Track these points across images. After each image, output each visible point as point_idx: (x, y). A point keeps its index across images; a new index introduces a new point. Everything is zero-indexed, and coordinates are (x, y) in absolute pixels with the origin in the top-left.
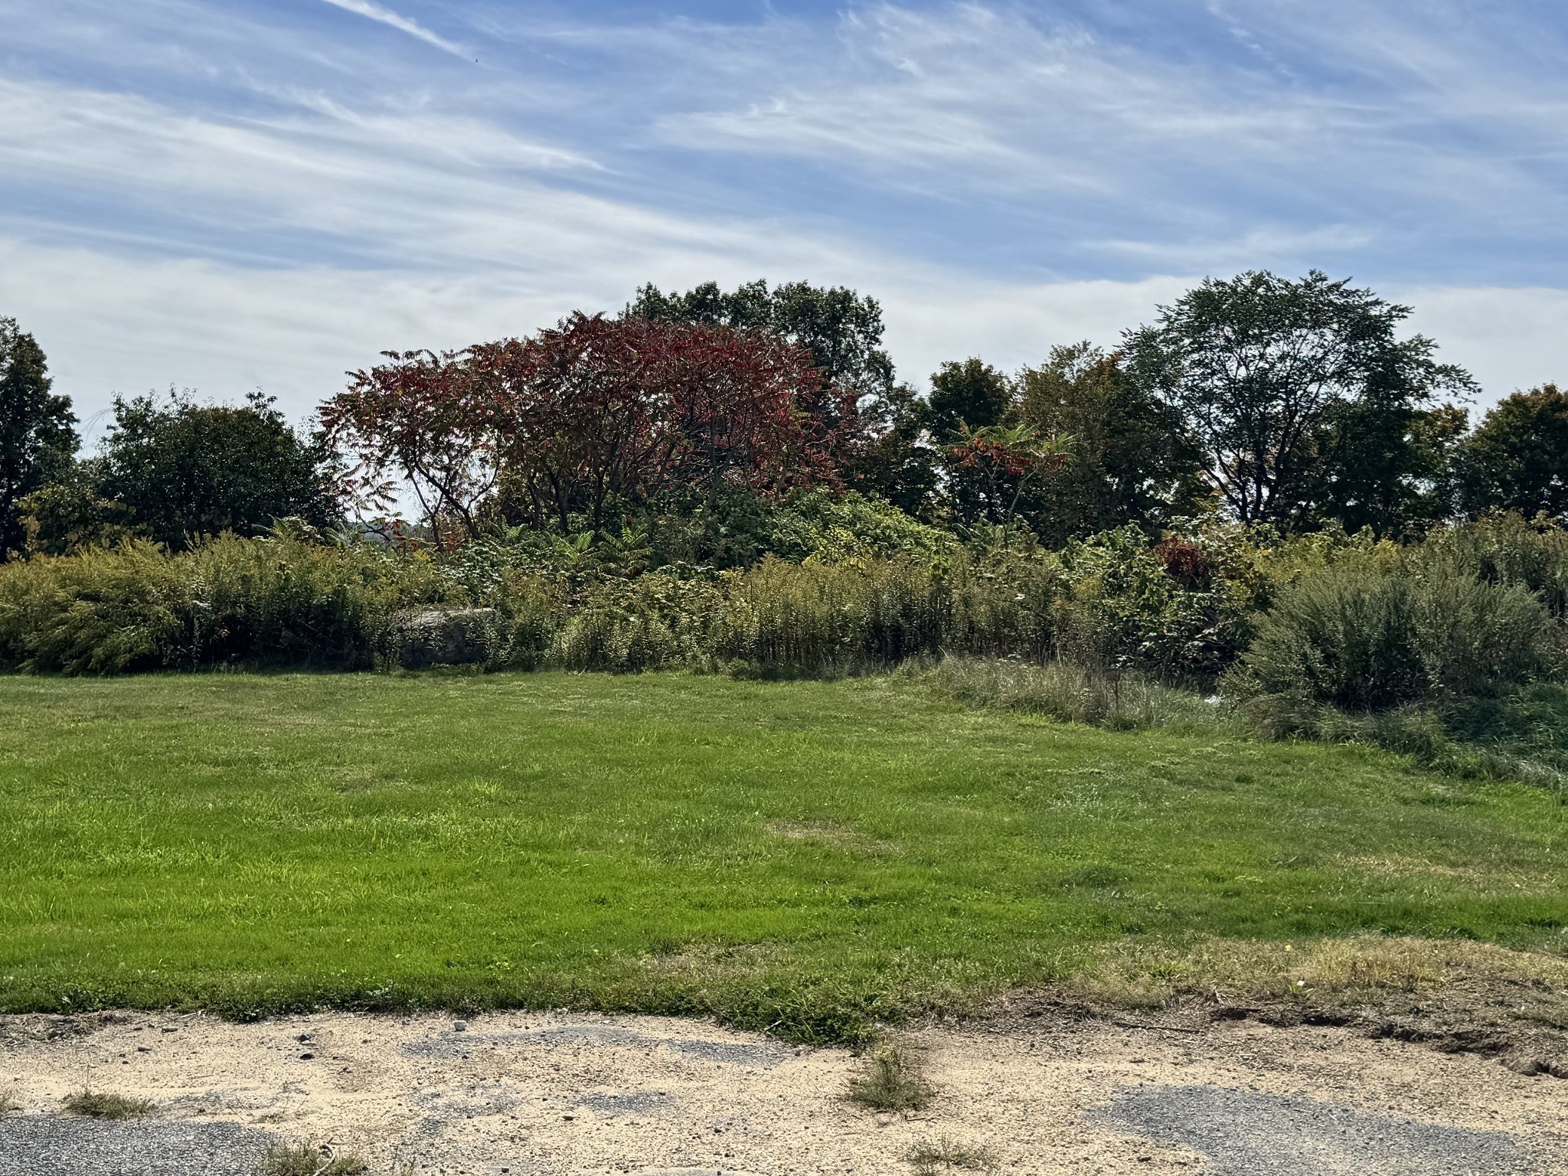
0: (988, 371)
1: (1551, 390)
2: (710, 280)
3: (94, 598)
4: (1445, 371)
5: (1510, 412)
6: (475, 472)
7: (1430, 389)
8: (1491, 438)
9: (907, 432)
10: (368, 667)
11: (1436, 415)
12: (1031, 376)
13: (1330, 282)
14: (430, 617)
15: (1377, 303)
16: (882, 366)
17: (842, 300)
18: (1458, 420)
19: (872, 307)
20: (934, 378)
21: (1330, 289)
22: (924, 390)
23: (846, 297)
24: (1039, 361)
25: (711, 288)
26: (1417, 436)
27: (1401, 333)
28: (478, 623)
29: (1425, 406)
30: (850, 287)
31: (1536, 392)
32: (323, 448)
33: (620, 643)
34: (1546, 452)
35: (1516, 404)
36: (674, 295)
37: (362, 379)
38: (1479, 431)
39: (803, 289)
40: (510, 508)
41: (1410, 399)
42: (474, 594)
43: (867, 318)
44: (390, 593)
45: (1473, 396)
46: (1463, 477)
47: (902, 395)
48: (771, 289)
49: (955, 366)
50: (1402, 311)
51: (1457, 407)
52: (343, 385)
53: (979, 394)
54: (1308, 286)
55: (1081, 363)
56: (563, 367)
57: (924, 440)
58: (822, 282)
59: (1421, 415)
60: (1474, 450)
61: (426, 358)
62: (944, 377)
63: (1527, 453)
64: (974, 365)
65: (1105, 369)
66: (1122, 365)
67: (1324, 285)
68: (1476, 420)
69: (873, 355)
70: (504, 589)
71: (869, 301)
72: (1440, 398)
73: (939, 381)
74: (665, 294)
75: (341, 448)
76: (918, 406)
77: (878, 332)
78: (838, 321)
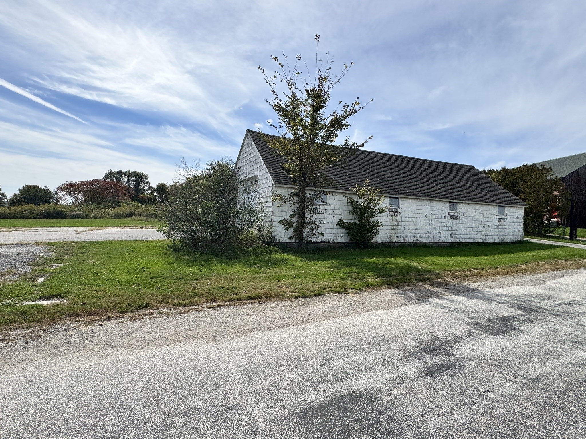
0: (165, 185)
2: (120, 170)
3: (27, 211)
6: (80, 197)
9: (152, 193)
10: (66, 218)
12: (171, 186)
14: (74, 213)
16: (148, 183)
17: (141, 175)
20: (156, 185)
22: (155, 187)
24: (172, 184)
25: (121, 171)
28: (80, 214)
30: (143, 172)
32: (56, 193)
33: (98, 216)
36: (115, 172)
37: (63, 185)
39: (136, 172)
40: (85, 201)
42: (79, 211)
43: (146, 176)
44: (69, 210)
47: (152, 188)
48: (131, 172)
52: (60, 185)
53: (163, 188)
55: (178, 184)
56: (93, 185)
57: (155, 194)
58: (139, 171)
61: (73, 183)
62: (158, 185)
64: (162, 184)
65: (181, 185)
66: (183, 185)
69: (147, 182)
70: (84, 210)
71: (146, 174)
74: (113, 171)
75: (59, 193)
76: (154, 189)
77: (147, 178)
78: (141, 177)
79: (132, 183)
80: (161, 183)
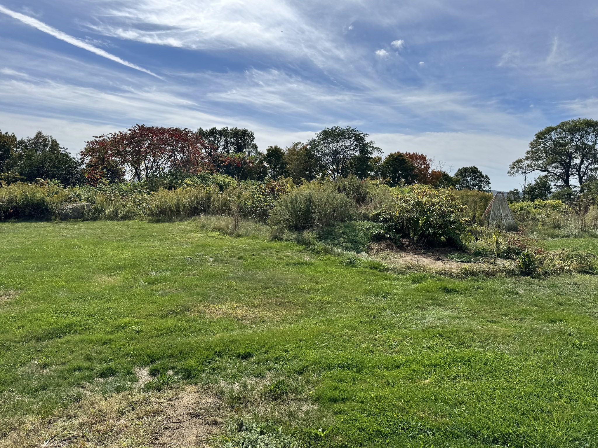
0: (279, 148)
1: (398, 152)
2: (214, 127)
4: (376, 148)
5: (390, 157)
7: (374, 153)
8: (386, 163)
9: (261, 162)
11: (375, 158)
12: (289, 149)
13: (352, 129)
15: (362, 133)
16: (255, 147)
18: (380, 159)
19: (252, 133)
20: (267, 150)
21: (352, 130)
22: (265, 153)
23: (246, 131)
24: (290, 146)
25: (215, 129)
26: (371, 163)
27: (367, 140)
29: (372, 156)
30: (247, 129)
31: (395, 153)
34: (397, 166)
35: (392, 155)
36: (207, 130)
38: (384, 162)
41: (369, 155)
43: (251, 136)
45: (382, 154)
46: (381, 171)
47: (260, 154)
48: (229, 129)
49: (271, 147)
50: (367, 135)
51: (379, 156)
53: (277, 154)
54: (347, 130)
55: (300, 147)
57: (265, 164)
58: (241, 128)
59: (372, 158)
60: (382, 166)
62: (269, 149)
63: (393, 166)
64: (276, 147)
65: (305, 147)
66: (308, 147)
67: (350, 129)
68: (383, 159)
69: (253, 144)
71: (251, 132)
72: (375, 155)
73: (268, 150)
74: (204, 130)
76: (264, 157)
77: (253, 139)
78: (244, 137)
79: (232, 148)
80: (273, 146)
